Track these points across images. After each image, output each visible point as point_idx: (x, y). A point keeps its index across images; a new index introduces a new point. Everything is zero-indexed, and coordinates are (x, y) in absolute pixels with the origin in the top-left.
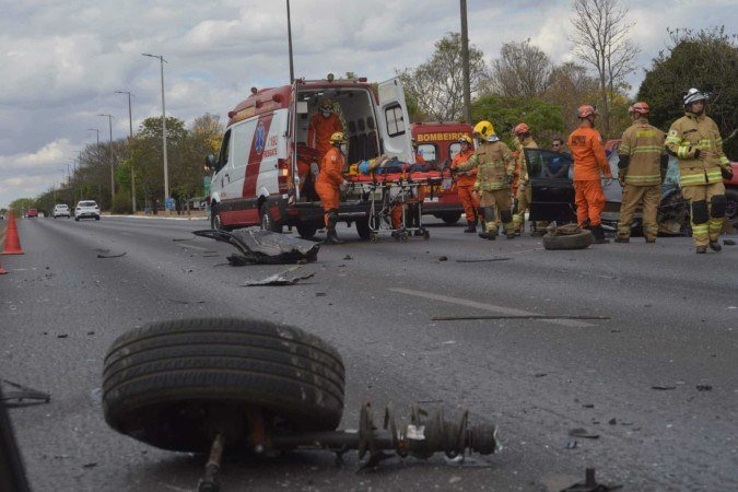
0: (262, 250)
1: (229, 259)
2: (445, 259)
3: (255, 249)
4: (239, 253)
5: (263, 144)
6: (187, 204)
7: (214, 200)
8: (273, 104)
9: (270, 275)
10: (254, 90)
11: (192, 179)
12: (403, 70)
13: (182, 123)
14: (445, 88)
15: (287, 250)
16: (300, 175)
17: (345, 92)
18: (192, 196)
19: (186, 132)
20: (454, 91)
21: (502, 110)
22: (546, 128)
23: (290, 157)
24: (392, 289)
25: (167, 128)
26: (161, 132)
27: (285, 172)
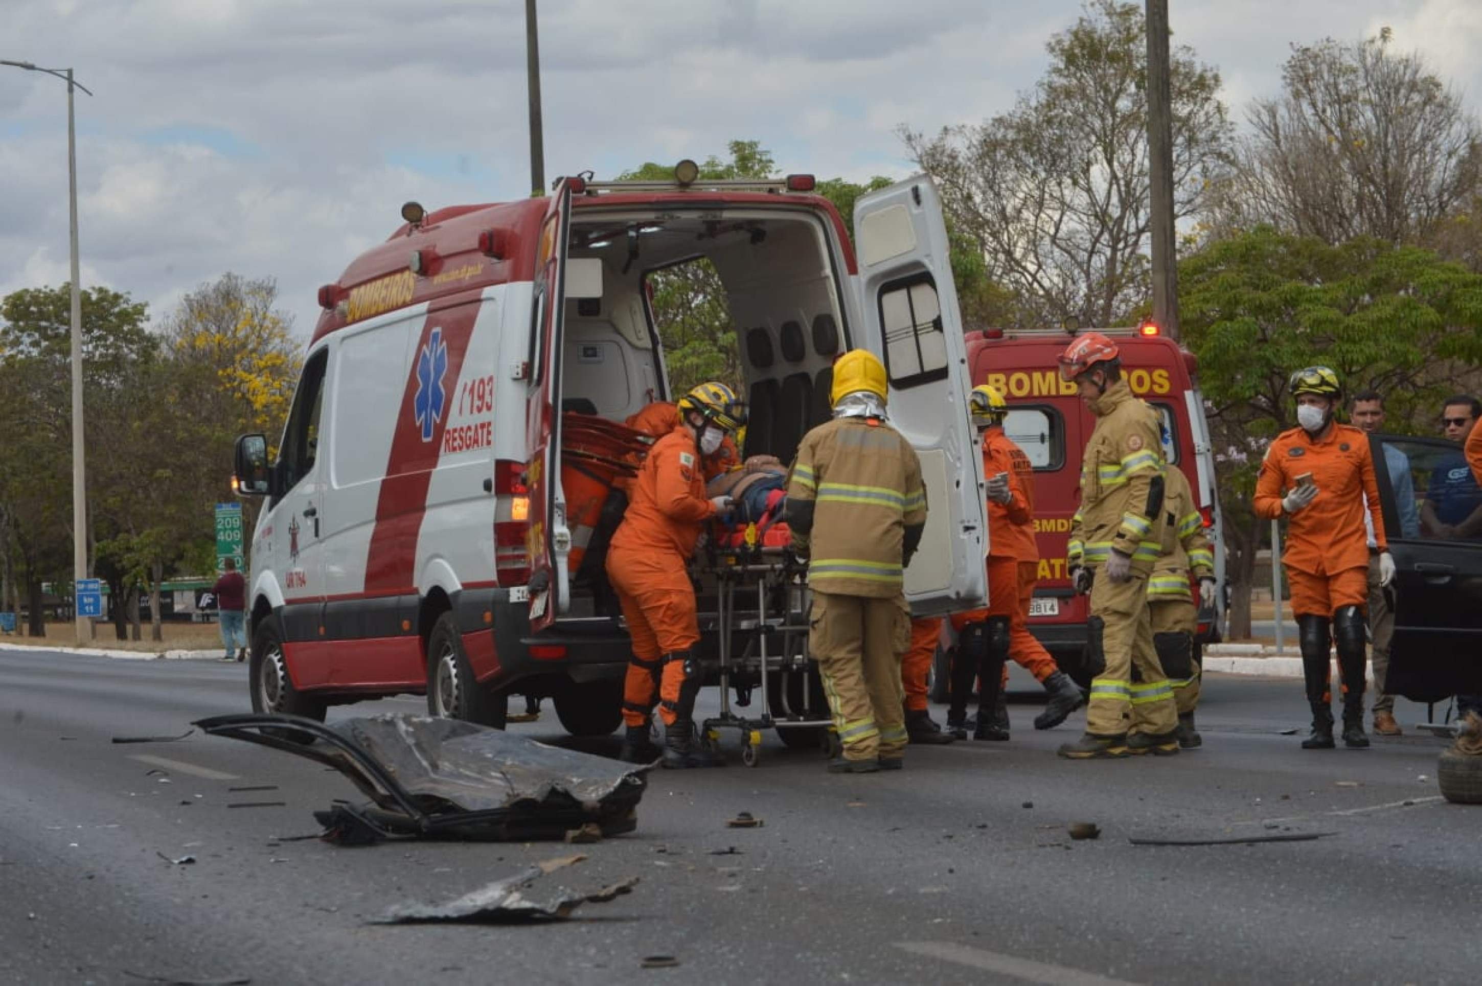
0: (443, 791)
1: (322, 818)
2: (1089, 832)
3: (414, 786)
4: (359, 800)
5: (443, 405)
6: (153, 603)
7: (262, 600)
8: (480, 265)
9: (475, 885)
10: (412, 212)
11: (171, 510)
12: (930, 137)
13: (139, 310)
14: (1081, 199)
15: (530, 791)
16: (572, 522)
17: (738, 226)
18: (170, 571)
19: (150, 343)
20: (1115, 211)
21: (1288, 286)
22: (1444, 352)
23: (539, 455)
24: (911, 947)
25: (87, 326)
26: (62, 343)
27: (520, 508)
